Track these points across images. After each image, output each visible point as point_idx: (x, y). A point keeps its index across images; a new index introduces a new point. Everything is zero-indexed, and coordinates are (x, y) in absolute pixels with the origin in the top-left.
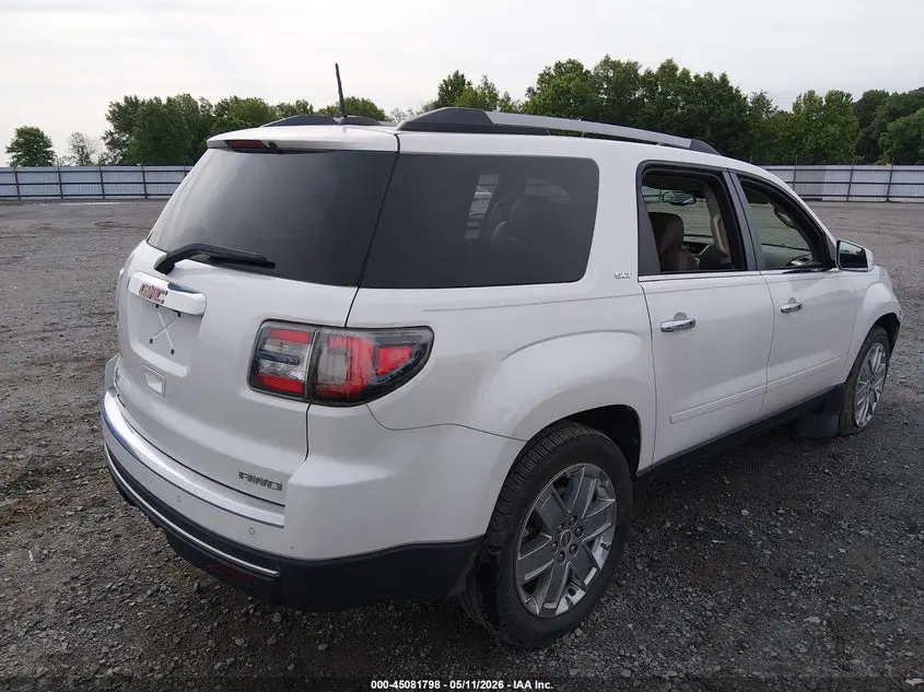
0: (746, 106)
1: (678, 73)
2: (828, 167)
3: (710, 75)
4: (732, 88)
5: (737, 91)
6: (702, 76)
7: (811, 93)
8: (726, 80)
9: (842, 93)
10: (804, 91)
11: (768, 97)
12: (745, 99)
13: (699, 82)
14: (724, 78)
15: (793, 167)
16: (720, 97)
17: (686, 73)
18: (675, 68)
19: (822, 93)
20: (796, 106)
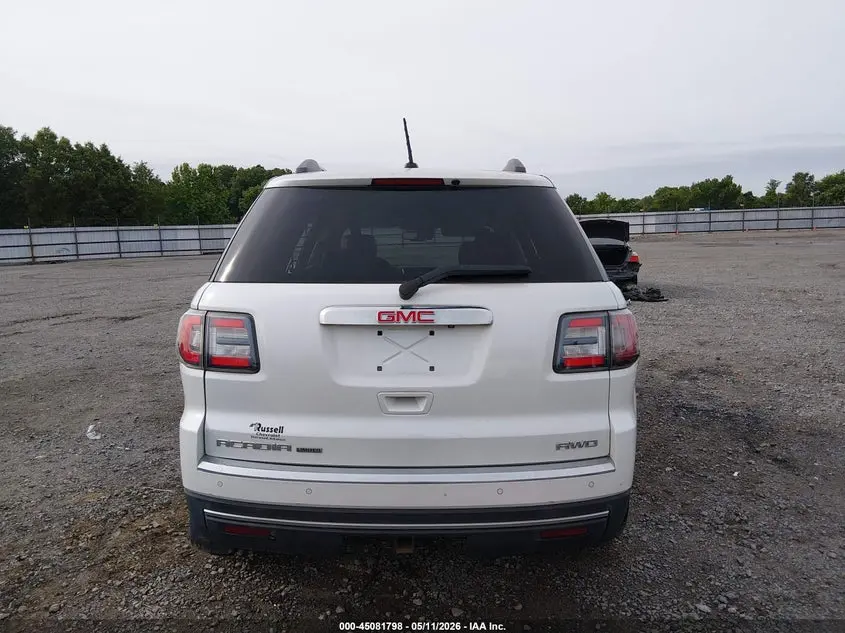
0: (130, 175)
1: (58, 140)
2: (225, 226)
3: (91, 145)
4: (113, 157)
5: (120, 161)
6: (83, 145)
7: (186, 165)
8: (106, 150)
9: (210, 166)
10: (180, 164)
11: (149, 167)
12: (128, 167)
13: (81, 150)
14: (104, 148)
15: (197, 227)
16: (104, 165)
17: (66, 142)
18: (54, 137)
19: (194, 166)
20: (175, 176)
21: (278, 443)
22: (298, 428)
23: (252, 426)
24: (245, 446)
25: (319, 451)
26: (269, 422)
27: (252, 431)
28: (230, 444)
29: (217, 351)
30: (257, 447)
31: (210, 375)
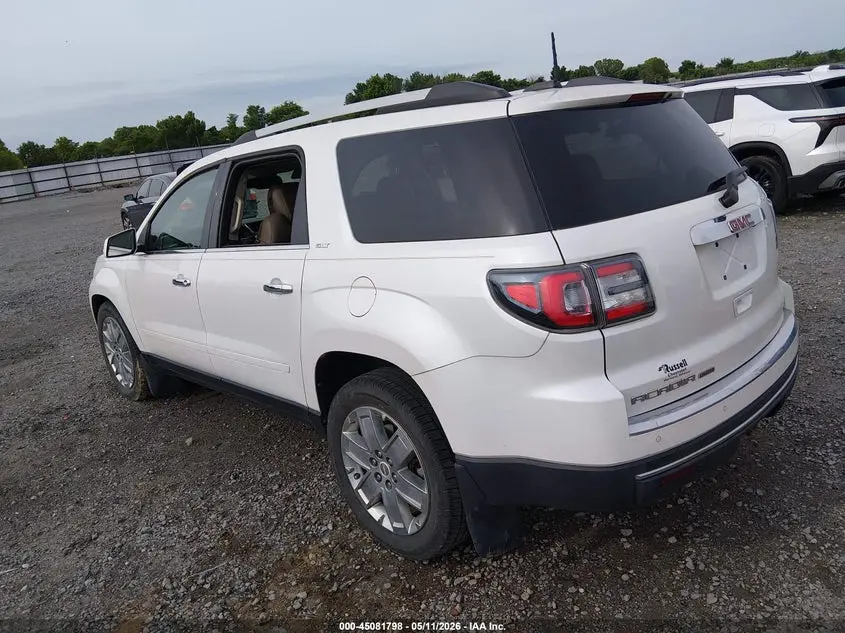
21: (684, 377)
22: (696, 355)
23: (660, 370)
24: (659, 392)
25: (712, 370)
26: (673, 360)
27: (663, 374)
28: (645, 397)
29: (609, 303)
30: (670, 388)
31: (608, 332)
